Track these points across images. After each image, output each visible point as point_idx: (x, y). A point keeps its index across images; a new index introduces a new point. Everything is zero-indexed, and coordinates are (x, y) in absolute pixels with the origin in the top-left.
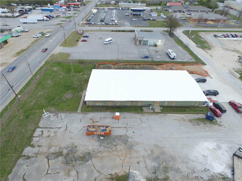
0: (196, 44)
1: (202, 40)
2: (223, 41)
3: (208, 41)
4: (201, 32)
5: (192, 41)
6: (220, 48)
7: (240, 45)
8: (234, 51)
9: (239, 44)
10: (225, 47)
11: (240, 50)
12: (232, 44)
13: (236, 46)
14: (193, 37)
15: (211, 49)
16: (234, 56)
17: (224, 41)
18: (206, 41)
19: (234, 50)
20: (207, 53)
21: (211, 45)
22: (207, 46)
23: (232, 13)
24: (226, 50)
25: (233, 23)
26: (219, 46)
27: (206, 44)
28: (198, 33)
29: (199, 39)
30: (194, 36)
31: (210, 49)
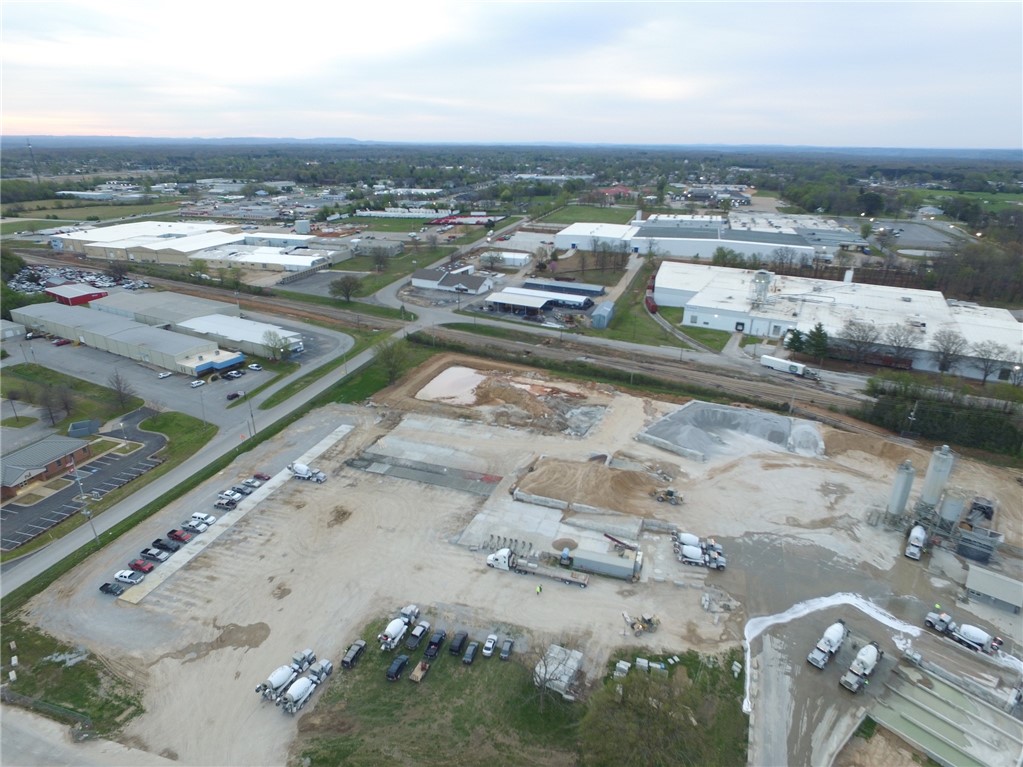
0: (62, 718)
1: (71, 660)
2: (155, 599)
3: (99, 651)
4: (36, 600)
5: (27, 708)
6: (172, 664)
7: (216, 583)
8: (220, 643)
9: (213, 578)
10: (184, 643)
11: (234, 621)
12: (193, 601)
13: (210, 606)
14: (13, 675)
15: (145, 704)
16: (238, 675)
17: (157, 603)
18: (92, 656)
19: (217, 633)
20: (145, 748)
21: (130, 674)
22: (116, 691)
23: (81, 372)
24: (193, 655)
25: (123, 444)
26: (160, 652)
27: (105, 682)
28: (23, 618)
29: (49, 662)
30: (14, 660)
31: (140, 711)
